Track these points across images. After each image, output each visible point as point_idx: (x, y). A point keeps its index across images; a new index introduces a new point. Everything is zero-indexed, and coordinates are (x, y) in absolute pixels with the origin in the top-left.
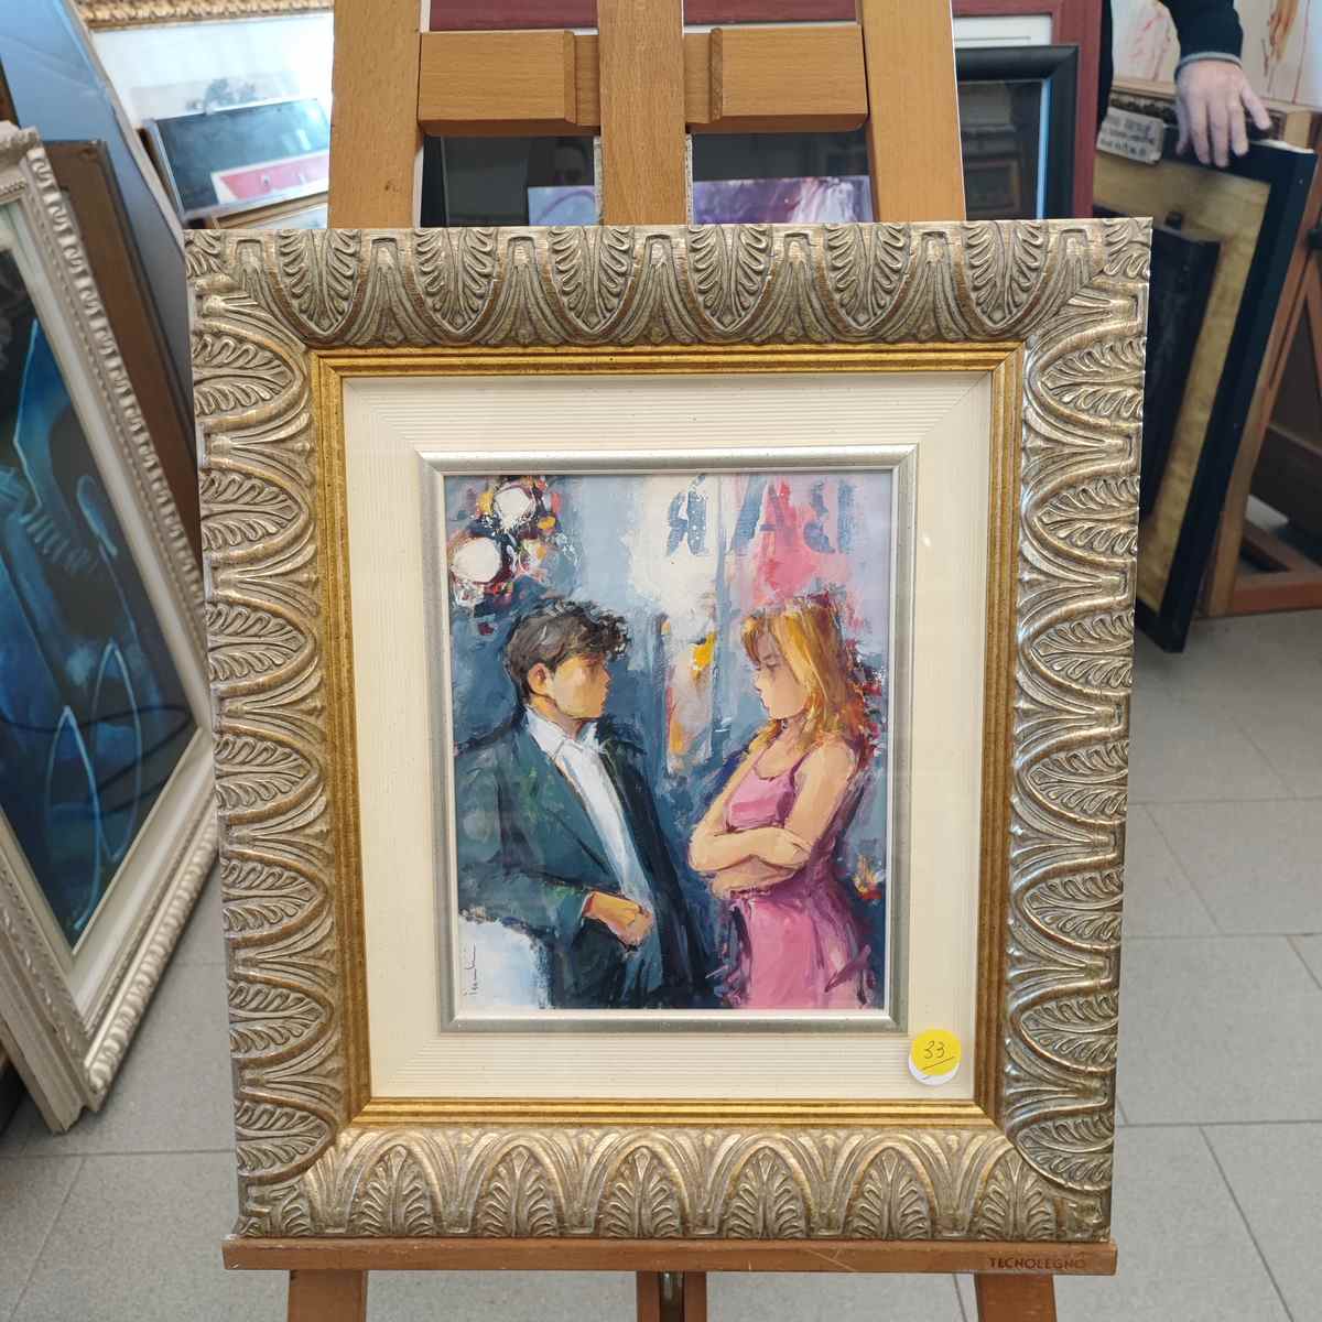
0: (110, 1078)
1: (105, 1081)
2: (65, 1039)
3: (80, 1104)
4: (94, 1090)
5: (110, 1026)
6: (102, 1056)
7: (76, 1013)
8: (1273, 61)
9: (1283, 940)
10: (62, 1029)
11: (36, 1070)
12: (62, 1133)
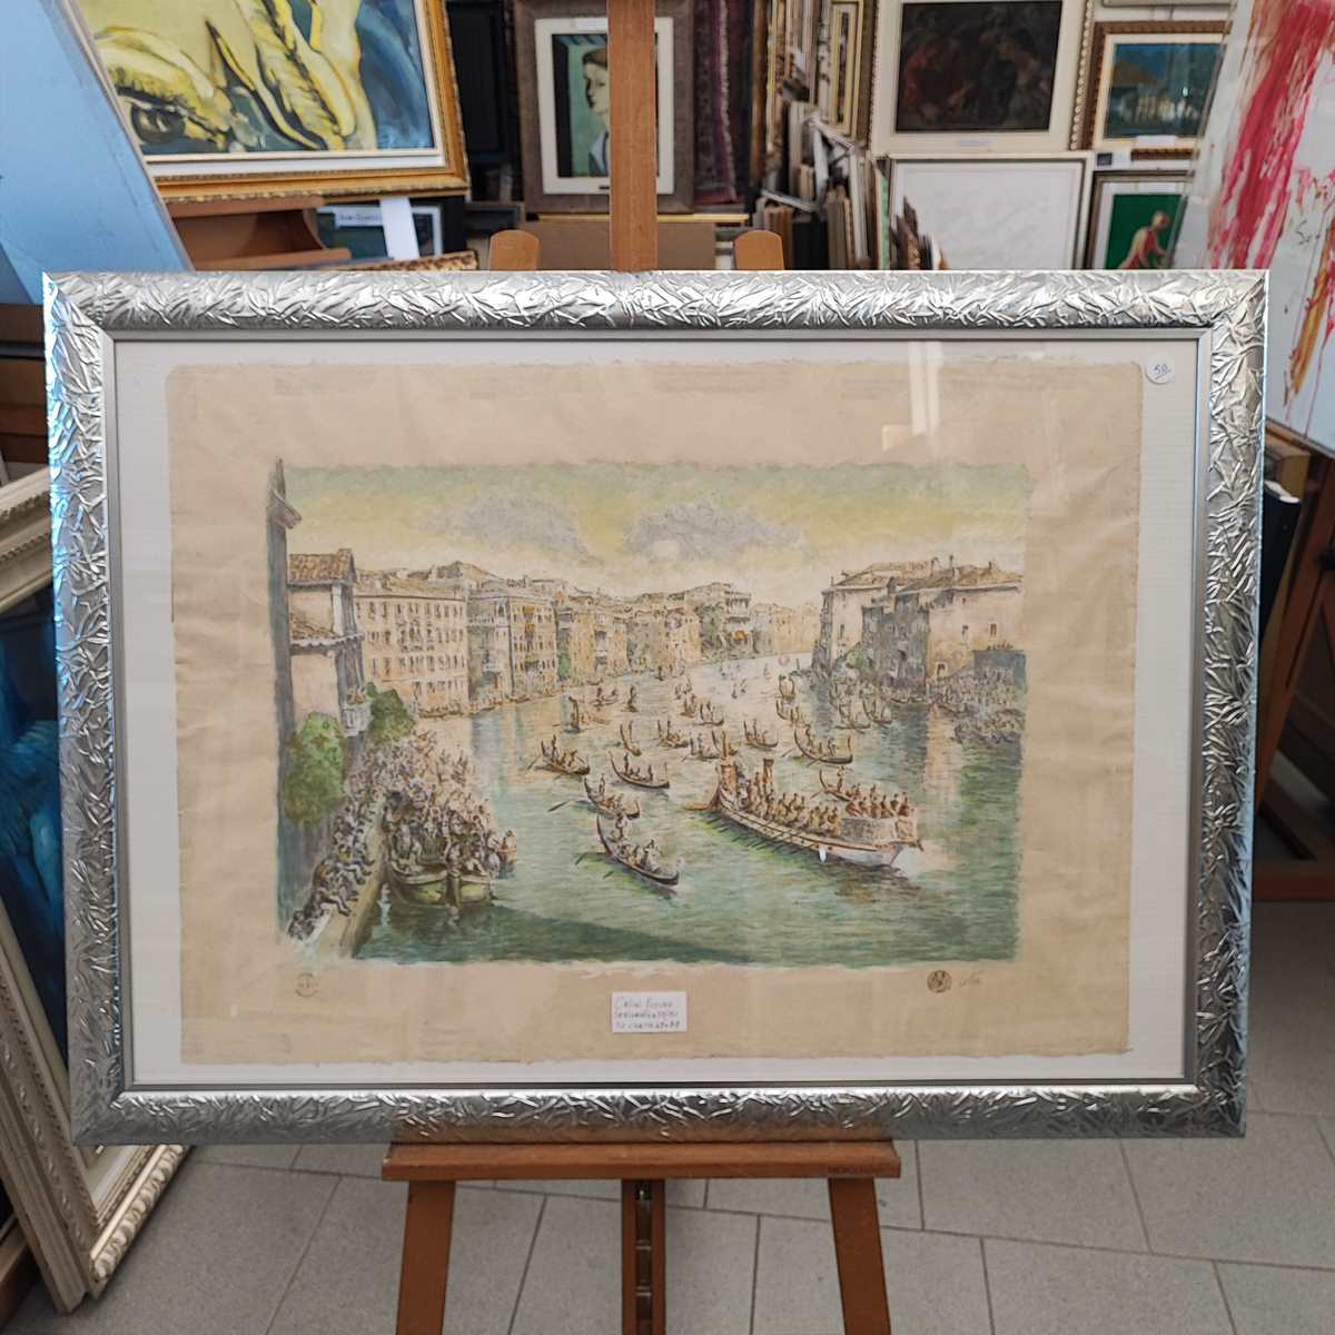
0: (112, 1269)
1: (107, 1270)
2: (74, 1232)
3: (83, 1291)
4: (97, 1281)
5: (121, 1220)
6: (109, 1247)
7: (91, 1208)
8: (1292, 393)
9: (1210, 1266)
10: (75, 1225)
11: (49, 1259)
12: (67, 1314)
